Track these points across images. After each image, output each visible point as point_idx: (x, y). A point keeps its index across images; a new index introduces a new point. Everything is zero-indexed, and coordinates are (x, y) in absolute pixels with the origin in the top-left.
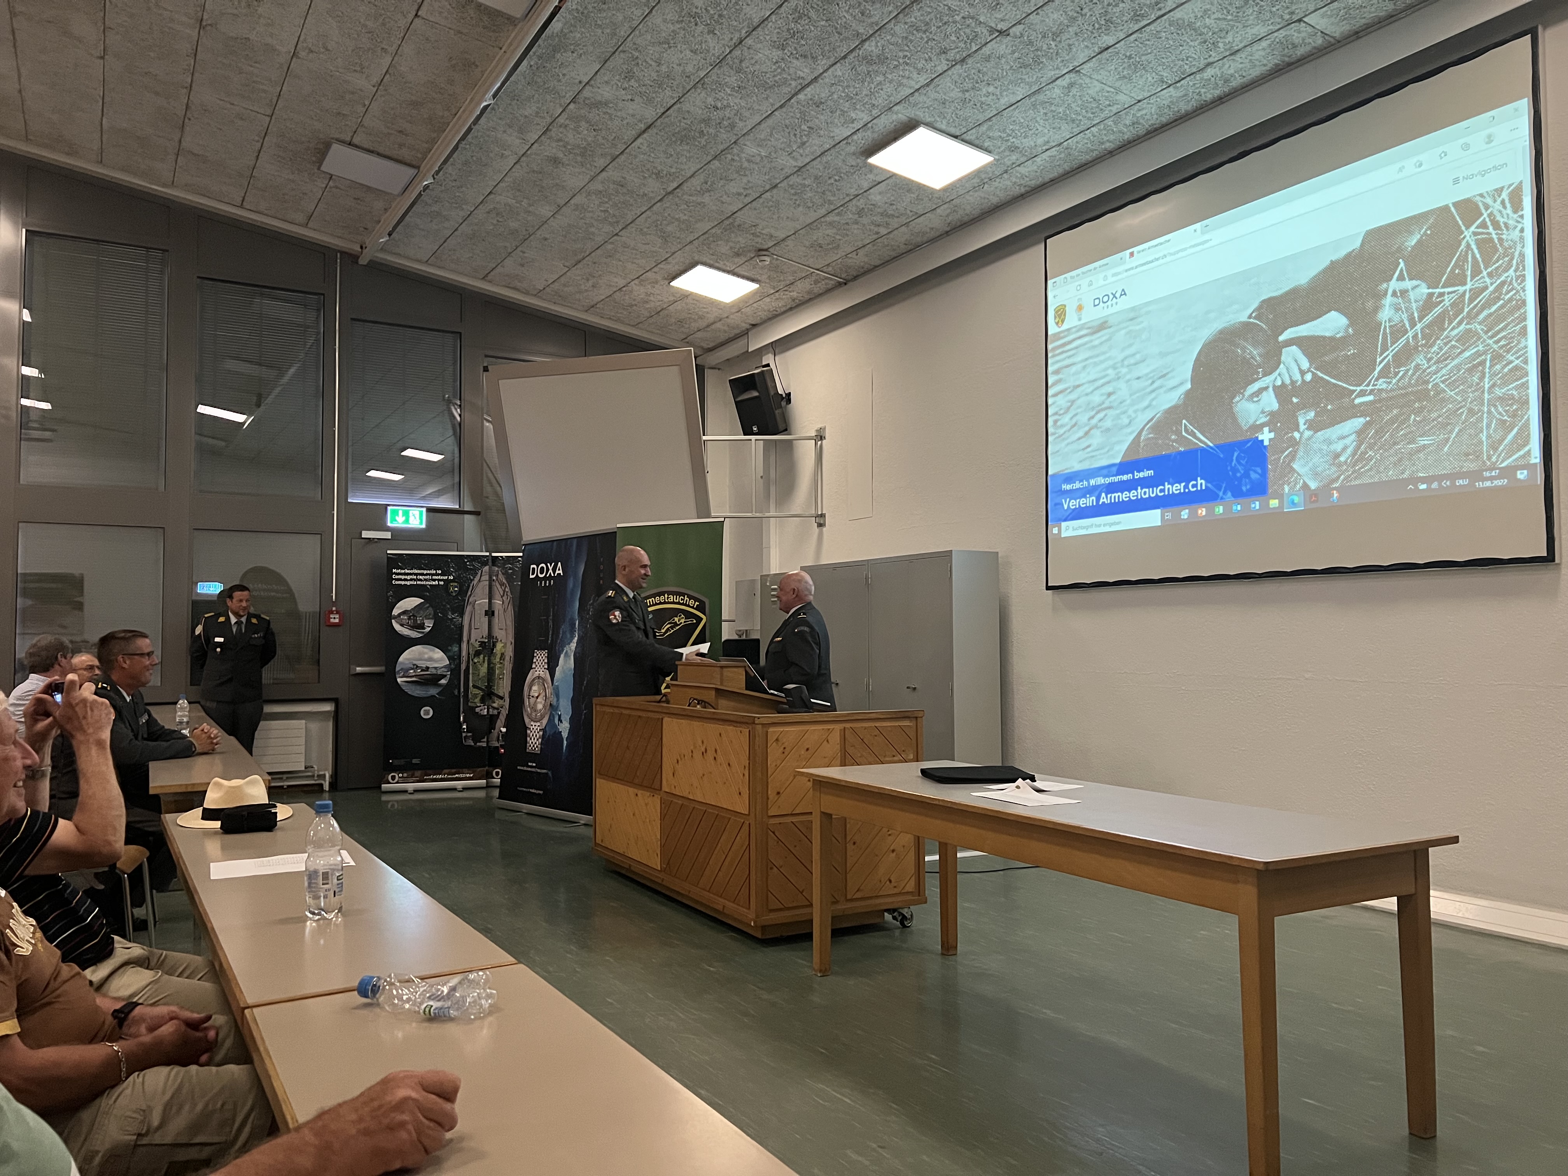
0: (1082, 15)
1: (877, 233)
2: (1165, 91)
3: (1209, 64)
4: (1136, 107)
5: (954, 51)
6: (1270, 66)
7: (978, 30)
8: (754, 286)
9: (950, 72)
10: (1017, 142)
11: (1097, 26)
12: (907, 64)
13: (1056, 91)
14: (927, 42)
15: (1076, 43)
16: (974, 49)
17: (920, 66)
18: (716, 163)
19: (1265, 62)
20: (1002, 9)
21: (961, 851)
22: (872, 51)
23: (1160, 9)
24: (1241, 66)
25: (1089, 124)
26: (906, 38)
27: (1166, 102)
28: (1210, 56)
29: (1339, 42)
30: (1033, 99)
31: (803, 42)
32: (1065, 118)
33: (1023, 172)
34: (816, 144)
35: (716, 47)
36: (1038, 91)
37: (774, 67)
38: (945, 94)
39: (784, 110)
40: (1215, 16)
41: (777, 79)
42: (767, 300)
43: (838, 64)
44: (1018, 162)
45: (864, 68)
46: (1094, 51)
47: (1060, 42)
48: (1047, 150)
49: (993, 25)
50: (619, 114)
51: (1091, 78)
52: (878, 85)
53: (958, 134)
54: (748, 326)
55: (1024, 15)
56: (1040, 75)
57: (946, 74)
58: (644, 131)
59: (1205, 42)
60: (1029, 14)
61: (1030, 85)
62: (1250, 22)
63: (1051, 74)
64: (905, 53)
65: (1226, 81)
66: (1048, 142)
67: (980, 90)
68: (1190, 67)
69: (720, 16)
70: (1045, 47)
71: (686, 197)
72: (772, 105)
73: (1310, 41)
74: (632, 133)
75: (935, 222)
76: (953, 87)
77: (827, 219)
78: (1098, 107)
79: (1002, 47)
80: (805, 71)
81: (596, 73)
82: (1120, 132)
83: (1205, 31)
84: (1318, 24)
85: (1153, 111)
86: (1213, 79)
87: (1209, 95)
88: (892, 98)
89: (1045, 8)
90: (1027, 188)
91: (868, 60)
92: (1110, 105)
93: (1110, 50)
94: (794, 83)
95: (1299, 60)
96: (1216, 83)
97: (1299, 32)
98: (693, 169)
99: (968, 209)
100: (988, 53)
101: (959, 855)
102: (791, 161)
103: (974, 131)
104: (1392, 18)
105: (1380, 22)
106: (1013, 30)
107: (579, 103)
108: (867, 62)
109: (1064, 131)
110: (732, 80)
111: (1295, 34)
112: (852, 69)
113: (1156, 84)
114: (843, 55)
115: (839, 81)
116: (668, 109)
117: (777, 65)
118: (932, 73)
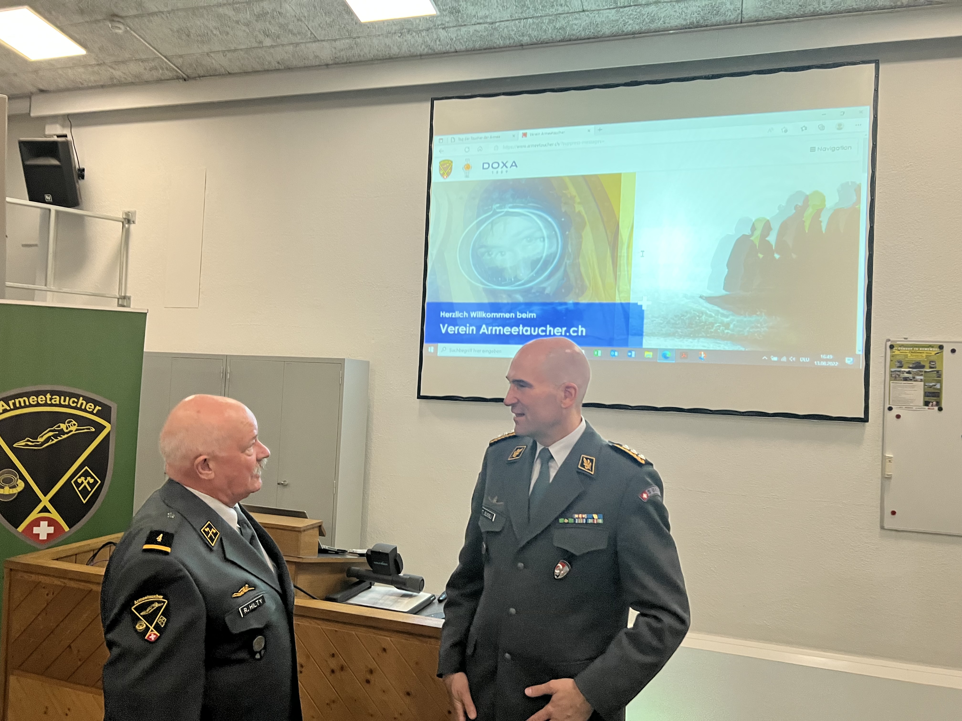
4: (576, 15)
6: (688, 21)
25: (530, 14)
27: (600, 20)
29: (742, 23)
33: (441, 35)
44: (446, 25)
48: (479, 24)
66: (486, 17)
73: (730, 14)
75: (325, 52)
84: (747, 3)
85: (584, 23)
92: (561, 5)
95: (707, 26)
104: (787, 19)
105: (778, 19)
109: (508, 13)
111: (728, 4)
113: (609, 2)
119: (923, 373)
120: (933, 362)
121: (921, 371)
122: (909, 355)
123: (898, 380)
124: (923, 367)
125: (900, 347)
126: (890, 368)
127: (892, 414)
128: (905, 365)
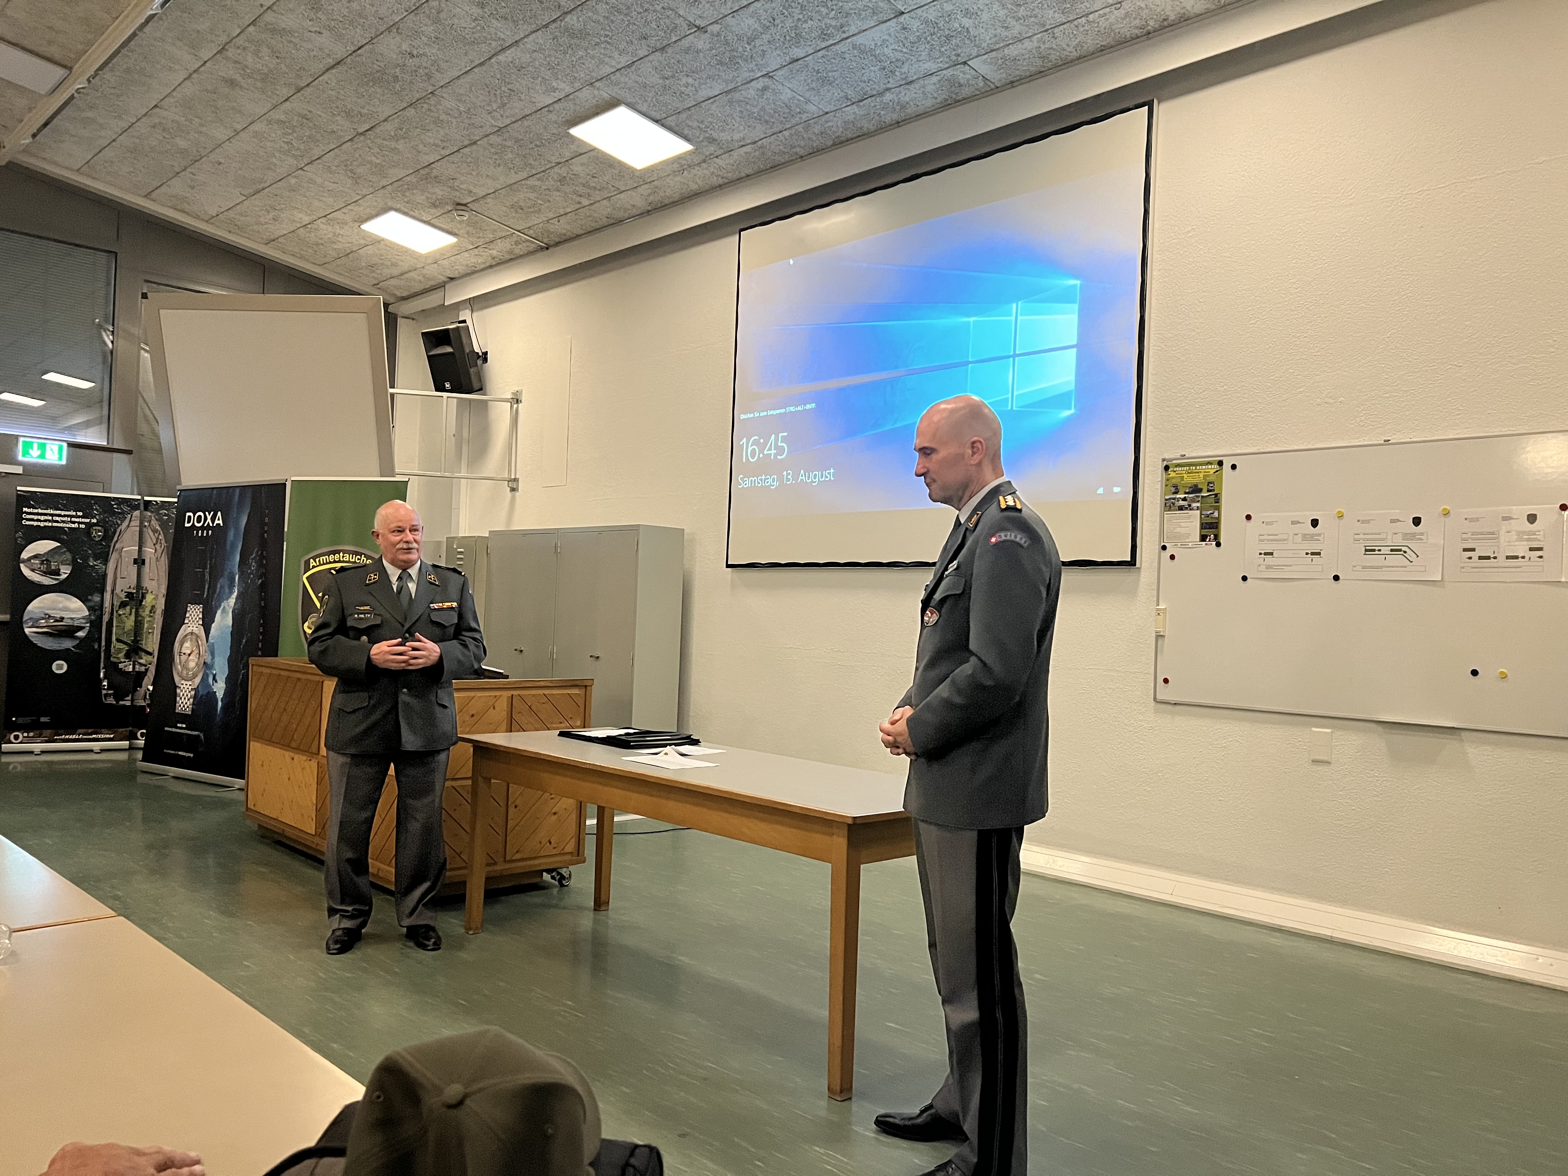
0: (774, 26)
1: (579, 203)
2: (849, 108)
3: (888, 89)
4: (824, 119)
5: (654, 38)
6: (939, 99)
7: (677, 22)
8: (451, 240)
9: (650, 58)
10: (715, 135)
11: (788, 38)
12: (609, 43)
13: (751, 92)
14: (628, 25)
15: (769, 50)
16: (674, 39)
17: (622, 47)
18: (411, 112)
19: (935, 95)
20: (700, 6)
21: (618, 814)
22: (573, 25)
23: (844, 32)
24: (915, 95)
25: (780, 127)
27: (851, 118)
28: (889, 82)
29: (997, 87)
30: (729, 97)
31: (504, 4)
32: (759, 119)
33: (720, 164)
34: (517, 108)
36: (734, 89)
37: (473, 24)
38: (646, 78)
39: (484, 68)
40: (892, 47)
41: (476, 36)
42: (466, 254)
43: (540, 32)
44: (716, 154)
45: (564, 40)
46: (785, 60)
47: (755, 46)
48: (743, 146)
49: (692, 20)
50: (304, 44)
51: (783, 85)
52: (579, 59)
53: (658, 118)
54: (445, 279)
55: (721, 16)
56: (736, 75)
57: (647, 59)
58: (333, 67)
59: (884, 69)
60: (726, 16)
61: (726, 82)
62: (923, 58)
63: (747, 75)
64: (607, 33)
65: (903, 107)
66: (744, 138)
67: (680, 79)
68: (871, 90)
70: (740, 49)
71: (379, 141)
72: (472, 61)
73: (974, 82)
74: (322, 67)
75: (637, 200)
76: (654, 72)
77: (528, 182)
78: (790, 113)
79: (701, 42)
80: (505, 32)
82: (809, 139)
83: (884, 58)
84: (979, 69)
85: (839, 124)
86: (891, 103)
87: (889, 117)
88: (594, 74)
89: (740, 13)
90: (725, 180)
91: (569, 32)
93: (800, 62)
94: (494, 44)
95: (964, 99)
96: (894, 108)
97: (964, 74)
98: (386, 114)
99: (669, 192)
100: (687, 45)
101: (616, 819)
102: (490, 119)
103: (674, 117)
104: (1040, 74)
105: (1031, 76)
106: (709, 28)
107: (259, 26)
108: (569, 35)
109: (759, 131)
110: (430, 30)
111: (961, 75)
112: (554, 39)
113: (842, 99)
114: (544, 24)
115: (540, 49)
116: (360, 48)
117: (477, 22)
118: (632, 56)
120: (1211, 483)
121: (1198, 497)
122: (1186, 476)
123: (1174, 510)
125: (1176, 466)
126: (1165, 495)
127: (1167, 554)
128: (1182, 490)
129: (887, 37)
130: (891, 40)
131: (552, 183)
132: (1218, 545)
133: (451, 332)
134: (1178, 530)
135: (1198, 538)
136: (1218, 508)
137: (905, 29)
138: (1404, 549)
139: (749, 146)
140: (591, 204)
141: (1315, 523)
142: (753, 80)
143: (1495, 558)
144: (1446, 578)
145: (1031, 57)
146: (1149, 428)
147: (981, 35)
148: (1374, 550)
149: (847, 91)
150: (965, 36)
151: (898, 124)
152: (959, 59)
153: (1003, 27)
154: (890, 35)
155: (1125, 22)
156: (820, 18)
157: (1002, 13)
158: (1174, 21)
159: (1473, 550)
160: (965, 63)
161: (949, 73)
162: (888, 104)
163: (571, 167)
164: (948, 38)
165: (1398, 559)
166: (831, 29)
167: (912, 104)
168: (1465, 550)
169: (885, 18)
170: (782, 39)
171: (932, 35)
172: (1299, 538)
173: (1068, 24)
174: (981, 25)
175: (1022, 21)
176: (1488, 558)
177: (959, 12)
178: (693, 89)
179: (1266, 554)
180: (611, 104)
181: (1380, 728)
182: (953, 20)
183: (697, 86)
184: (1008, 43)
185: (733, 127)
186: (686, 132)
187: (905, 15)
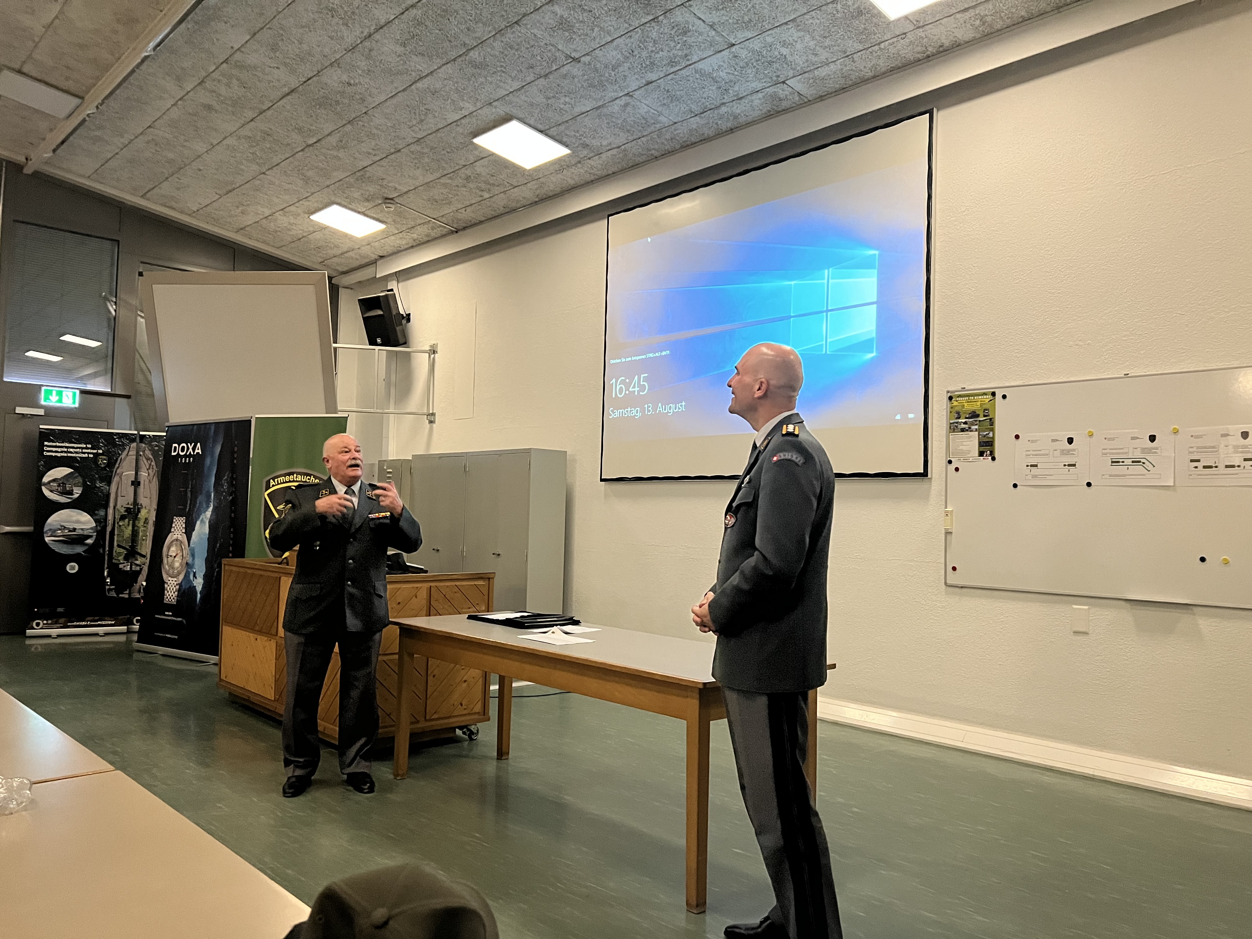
0: (633, 56)
1: (481, 196)
2: (693, 119)
3: (723, 104)
4: (673, 127)
5: (539, 68)
6: (765, 110)
7: (557, 54)
8: (382, 226)
9: (536, 83)
10: (588, 141)
11: (644, 65)
12: (504, 72)
13: (615, 107)
14: (518, 58)
15: (630, 75)
16: (554, 68)
17: (513, 75)
18: (349, 127)
19: (761, 108)
20: (575, 42)
21: (516, 681)
22: (476, 58)
23: (688, 60)
24: (745, 108)
25: (640, 135)
26: (503, 53)
27: (694, 126)
28: (724, 98)
29: (809, 101)
30: (599, 111)
31: (421, 44)
32: (622, 128)
33: (592, 164)
34: (431, 123)
35: (350, 37)
36: (602, 106)
37: (398, 59)
38: (533, 99)
39: (406, 93)
40: (727, 71)
41: (400, 68)
42: (393, 238)
43: (449, 64)
44: (589, 156)
45: (469, 70)
46: (642, 83)
47: (618, 73)
48: (609, 150)
49: (569, 53)
50: (266, 77)
52: (480, 85)
53: (543, 129)
54: (377, 257)
55: (591, 49)
56: (603, 94)
57: (533, 83)
58: (288, 94)
59: (720, 88)
60: (595, 50)
61: (596, 100)
62: (750, 79)
63: (612, 95)
64: (502, 64)
65: (736, 117)
66: (610, 144)
67: (560, 99)
68: (710, 104)
69: (353, 13)
70: (607, 75)
71: (324, 151)
72: (396, 88)
73: (791, 97)
74: (279, 94)
75: (527, 193)
76: (539, 94)
77: (441, 181)
78: (645, 123)
79: (575, 70)
80: (423, 66)
81: (247, 42)
82: (663, 143)
83: (720, 80)
84: (795, 87)
85: (685, 131)
86: (726, 115)
87: (725, 125)
88: (492, 96)
89: (606, 46)
90: (596, 177)
91: (473, 64)
92: (654, 123)
93: (653, 84)
94: (414, 74)
95: (784, 110)
96: (728, 118)
97: (783, 91)
98: (330, 130)
99: (552, 187)
100: (565, 73)
101: (514, 684)
102: (411, 132)
103: (555, 128)
104: (844, 90)
105: (836, 91)
106: (583, 59)
107: (231, 64)
108: (472, 66)
109: (623, 138)
110: (363, 64)
111: (781, 92)
112: (460, 70)
113: (687, 113)
114: (452, 58)
115: (450, 77)
116: (309, 79)
117: (400, 58)
118: (522, 81)
119: (978, 422)
120: (986, 410)
121: (976, 421)
122: (966, 404)
123: (957, 432)
124: (978, 416)
125: (958, 397)
126: (950, 420)
127: (952, 467)
128: (963, 416)
129: (722, 63)
130: (725, 65)
131: (460, 181)
132: (993, 459)
133: (381, 299)
134: (961, 447)
135: (977, 454)
136: (992, 430)
137: (736, 57)
138: (1143, 460)
139: (615, 150)
140: (491, 197)
141: (1070, 441)
142: (616, 99)
143: (1216, 467)
144: (1177, 484)
145: (836, 76)
146: (935, 367)
147: (796, 61)
148: (1118, 462)
149: (691, 106)
150: (783, 62)
151: (731, 130)
152: (779, 79)
153: (813, 54)
154: (724, 62)
155: (909, 48)
156: (669, 50)
157: (812, 44)
158: (948, 47)
159: (1198, 461)
160: (784, 82)
161: (771, 90)
162: (724, 115)
163: (476, 168)
164: (770, 63)
165: (1138, 468)
166: (678, 58)
167: (742, 115)
168: (1192, 461)
169: (720, 49)
170: (639, 67)
171: (757, 61)
172: (1058, 453)
173: (865, 51)
174: (796, 53)
175: (828, 49)
176: (1211, 467)
177: (778, 44)
178: (570, 106)
179: (1032, 466)
180: (506, 119)
181: (1128, 605)
182: (773, 49)
183: (573, 104)
184: (817, 66)
185: (602, 136)
186: (565, 140)
187: (735, 47)
